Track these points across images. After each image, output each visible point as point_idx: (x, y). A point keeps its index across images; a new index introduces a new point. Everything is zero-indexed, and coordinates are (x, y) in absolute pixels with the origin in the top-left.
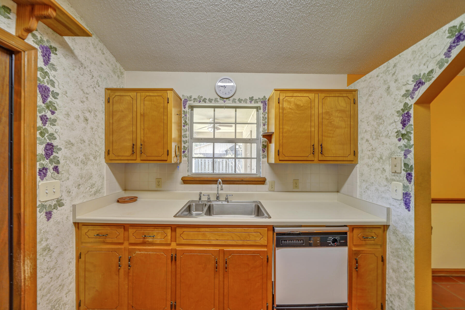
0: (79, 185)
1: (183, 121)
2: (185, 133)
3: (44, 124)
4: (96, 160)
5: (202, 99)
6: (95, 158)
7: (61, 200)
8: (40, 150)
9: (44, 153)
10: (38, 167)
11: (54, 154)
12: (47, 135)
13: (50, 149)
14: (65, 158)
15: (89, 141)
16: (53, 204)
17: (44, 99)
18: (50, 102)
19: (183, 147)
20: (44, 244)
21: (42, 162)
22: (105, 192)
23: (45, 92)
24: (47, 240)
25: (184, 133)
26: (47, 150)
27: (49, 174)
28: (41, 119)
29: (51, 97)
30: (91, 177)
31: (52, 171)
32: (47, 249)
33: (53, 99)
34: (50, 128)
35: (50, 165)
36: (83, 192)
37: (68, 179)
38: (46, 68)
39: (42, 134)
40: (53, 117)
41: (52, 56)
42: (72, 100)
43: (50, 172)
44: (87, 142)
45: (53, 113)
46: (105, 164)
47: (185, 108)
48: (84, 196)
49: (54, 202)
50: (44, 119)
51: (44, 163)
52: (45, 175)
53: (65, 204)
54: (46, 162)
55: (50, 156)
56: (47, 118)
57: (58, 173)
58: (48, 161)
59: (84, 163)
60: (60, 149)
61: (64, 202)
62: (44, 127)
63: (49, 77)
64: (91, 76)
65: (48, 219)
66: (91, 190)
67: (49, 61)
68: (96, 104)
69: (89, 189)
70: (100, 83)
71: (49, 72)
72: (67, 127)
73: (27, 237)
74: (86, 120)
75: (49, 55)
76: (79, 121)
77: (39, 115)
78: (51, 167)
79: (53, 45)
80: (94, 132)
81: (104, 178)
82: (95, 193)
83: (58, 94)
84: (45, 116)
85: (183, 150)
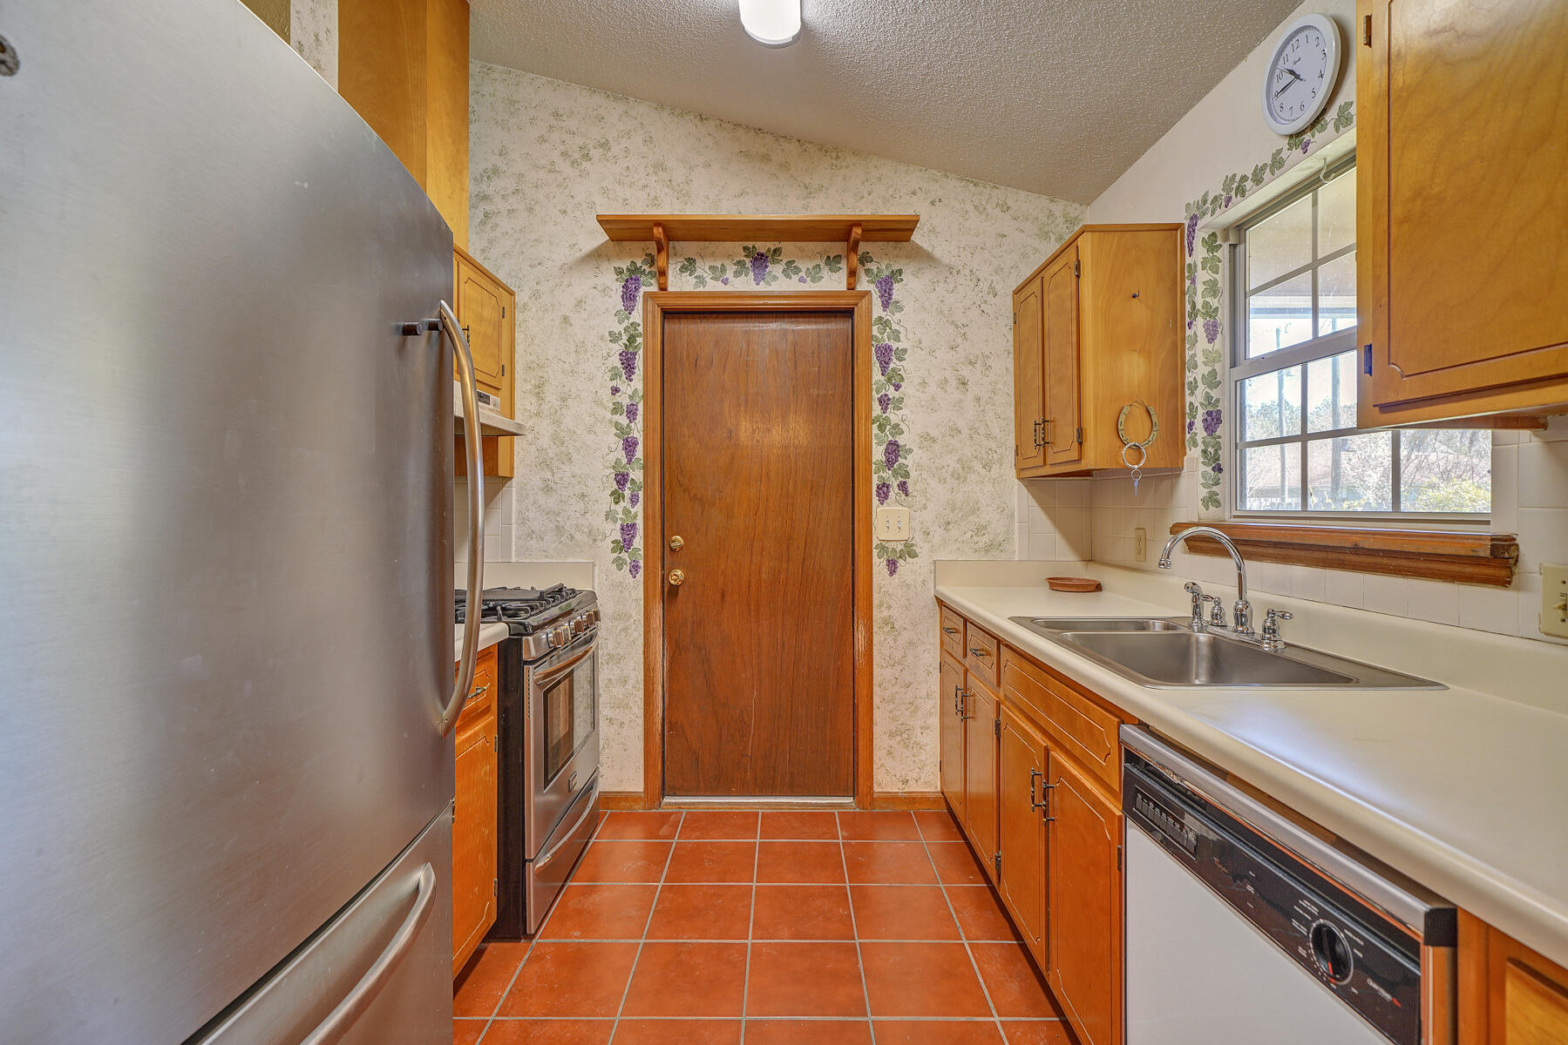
0: (949, 523)
1: (1188, 308)
2: (1193, 352)
3: (885, 410)
4: (990, 471)
5: (1234, 186)
6: (987, 466)
7: (913, 545)
8: (878, 453)
9: (884, 460)
10: (875, 481)
11: (901, 460)
12: (888, 427)
13: (893, 451)
14: (919, 467)
15: (970, 429)
16: (898, 550)
17: (884, 365)
18: (893, 370)
19: (1188, 411)
20: (886, 613)
21: (881, 473)
22: (1016, 549)
23: (885, 354)
24: (889, 607)
25: (1191, 353)
26: (889, 454)
27: (892, 495)
28: (880, 402)
29: (894, 360)
30: (975, 510)
31: (897, 490)
32: (886, 622)
33: (898, 363)
34: (893, 416)
35: (893, 480)
36: (956, 540)
37: (925, 508)
38: (886, 315)
39: (881, 428)
40: (897, 395)
41: (896, 286)
42: (932, 352)
43: (894, 491)
44: (965, 431)
45: (897, 387)
46: (1016, 480)
47: (1191, 251)
48: (958, 549)
49: (900, 547)
50: (884, 402)
51: (884, 475)
52: (886, 497)
53: (920, 555)
54: (887, 474)
55: (894, 463)
56: (889, 399)
57: (907, 495)
58: (890, 472)
59: (958, 479)
60: (910, 451)
61: (918, 550)
62: (884, 416)
63: (890, 328)
64: (972, 284)
65: (892, 572)
66: (976, 539)
67: (890, 299)
68: (987, 341)
69: (972, 536)
70: (998, 287)
71: (890, 319)
72: (922, 406)
73: (861, 589)
74: (963, 384)
75: (890, 289)
76: (945, 391)
77: (876, 396)
78: (894, 483)
79: (895, 268)
80: (982, 408)
81: (1013, 515)
82: (989, 548)
83: (905, 351)
84: (886, 395)
85: (1188, 421)
